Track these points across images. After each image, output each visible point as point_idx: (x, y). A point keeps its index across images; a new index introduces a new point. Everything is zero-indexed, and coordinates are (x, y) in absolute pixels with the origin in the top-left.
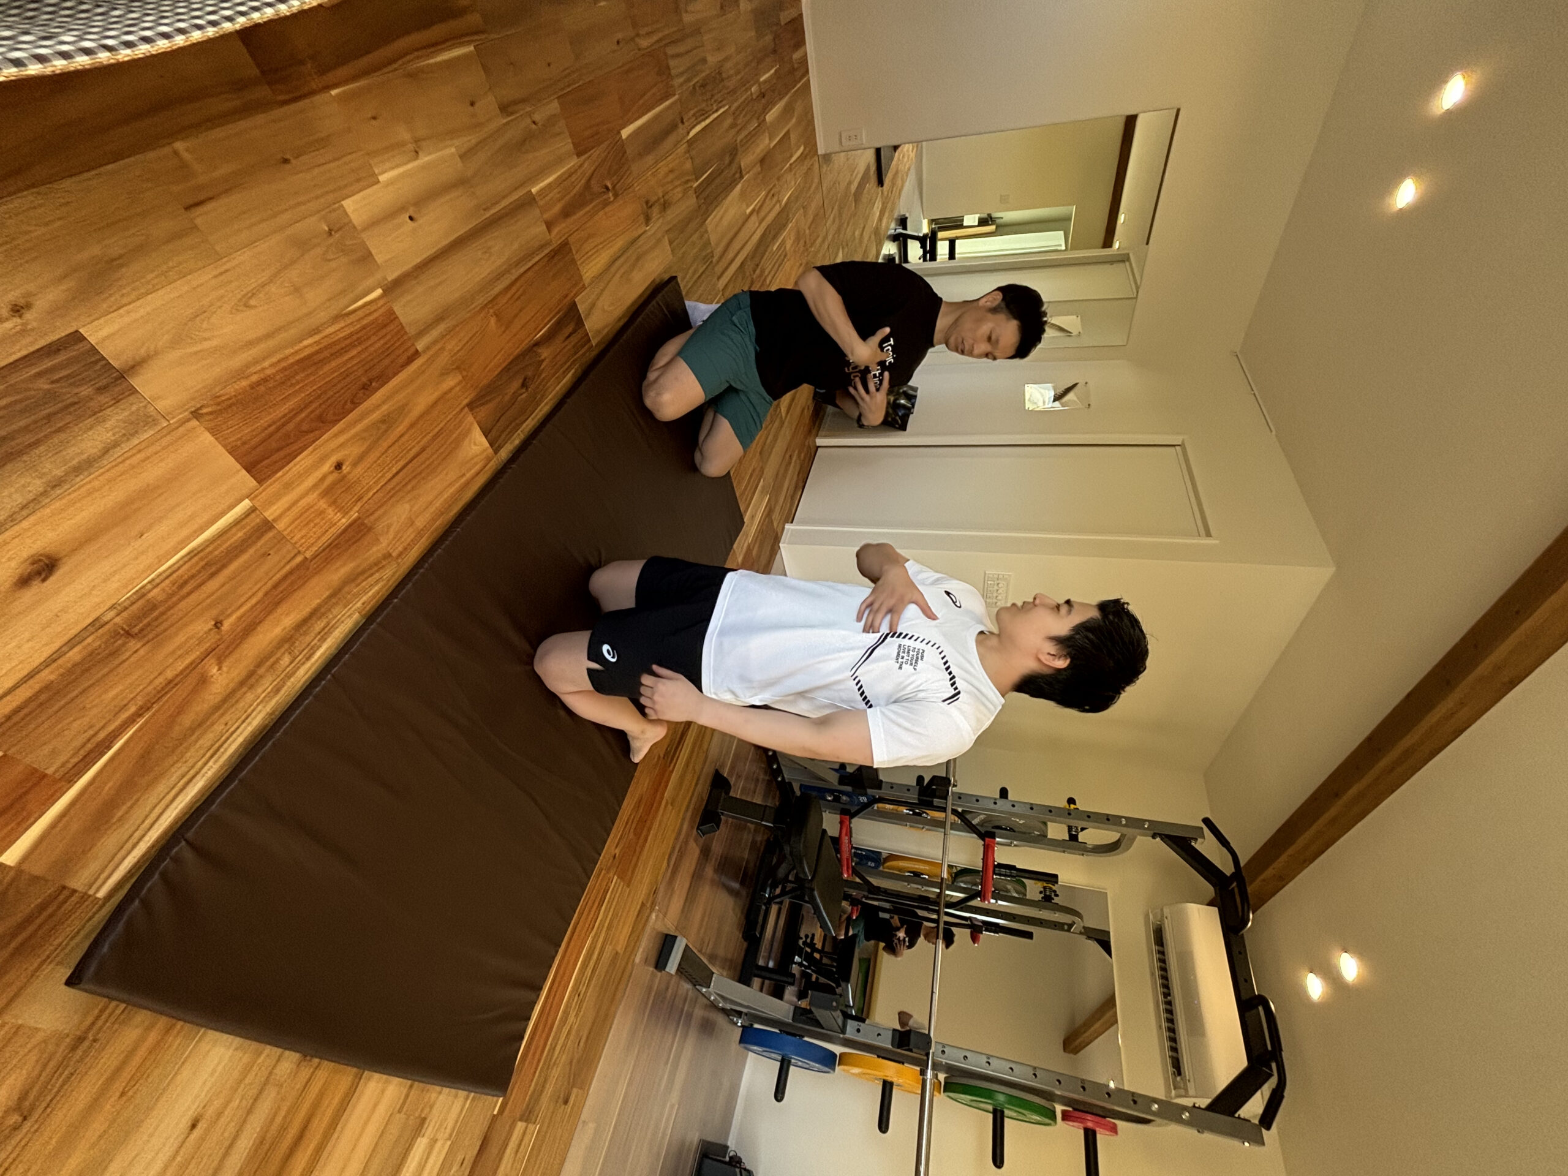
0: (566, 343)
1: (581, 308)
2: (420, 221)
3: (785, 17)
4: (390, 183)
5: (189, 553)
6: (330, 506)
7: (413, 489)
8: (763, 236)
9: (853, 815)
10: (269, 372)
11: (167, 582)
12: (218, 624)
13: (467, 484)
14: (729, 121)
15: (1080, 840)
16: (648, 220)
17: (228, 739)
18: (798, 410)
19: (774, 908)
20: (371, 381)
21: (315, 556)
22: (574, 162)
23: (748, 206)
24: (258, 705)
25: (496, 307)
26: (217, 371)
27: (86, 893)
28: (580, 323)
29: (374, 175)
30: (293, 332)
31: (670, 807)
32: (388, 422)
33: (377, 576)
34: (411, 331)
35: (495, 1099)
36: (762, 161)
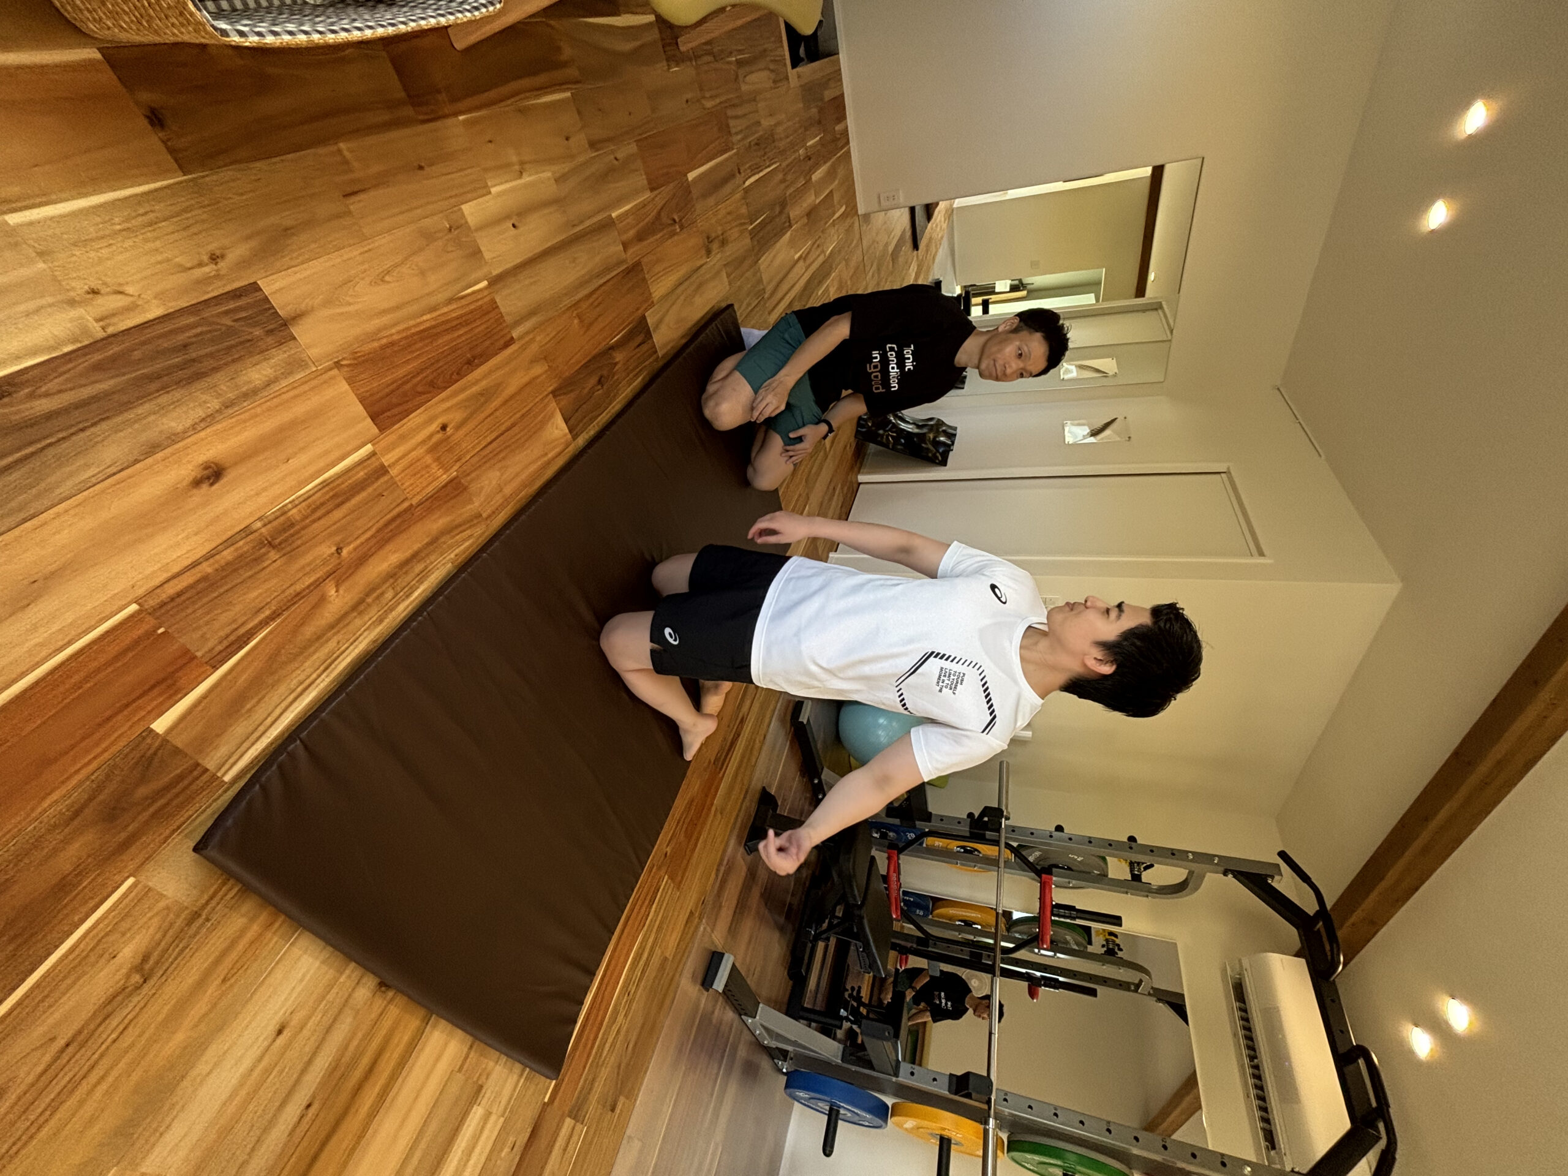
0: (637, 350)
1: (651, 321)
2: (521, 229)
3: (828, 94)
4: (500, 194)
5: (322, 483)
6: (434, 462)
7: (504, 458)
8: (808, 282)
9: (901, 851)
10: (396, 337)
11: (304, 504)
12: (339, 550)
13: (549, 463)
14: (780, 176)
15: (1143, 880)
16: (709, 252)
17: (338, 657)
18: (841, 445)
19: (821, 945)
20: (474, 358)
21: (420, 504)
22: (647, 195)
23: (796, 253)
24: (365, 631)
25: (580, 310)
26: (357, 331)
27: (214, 775)
28: (648, 335)
29: (486, 186)
30: (415, 308)
31: (719, 816)
32: (486, 395)
33: (468, 532)
34: (508, 319)
35: (548, 1081)
36: (809, 214)
